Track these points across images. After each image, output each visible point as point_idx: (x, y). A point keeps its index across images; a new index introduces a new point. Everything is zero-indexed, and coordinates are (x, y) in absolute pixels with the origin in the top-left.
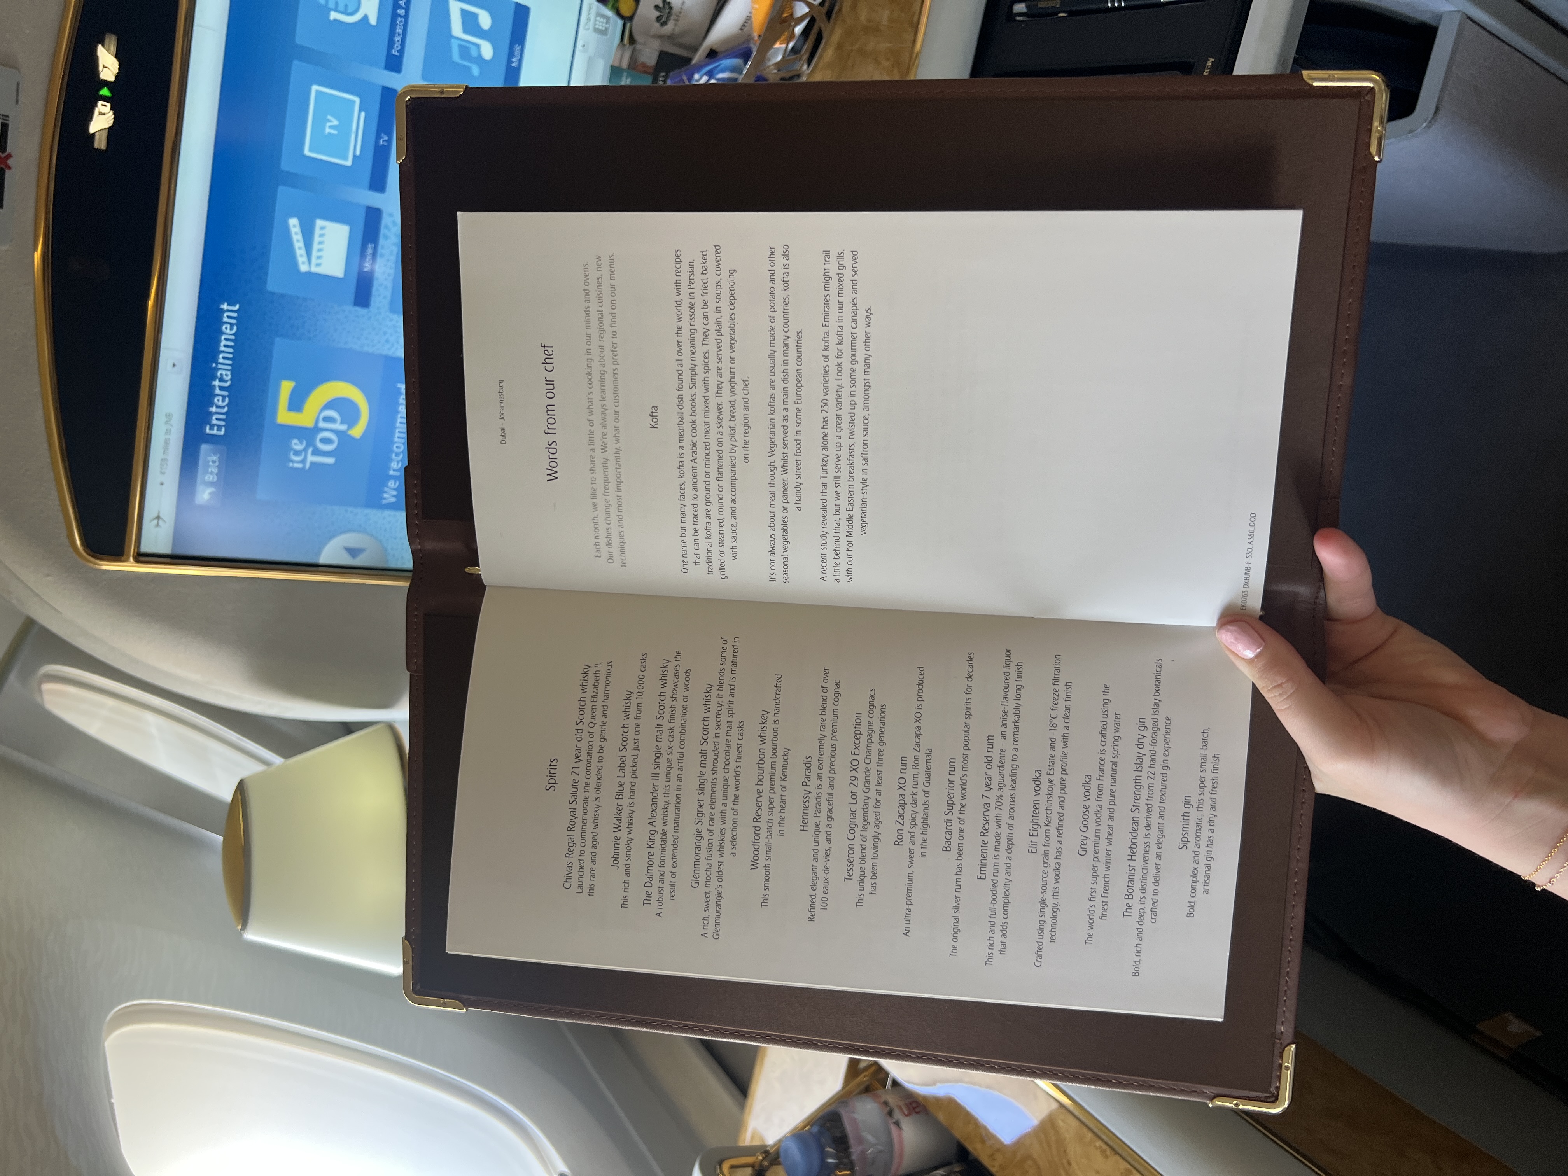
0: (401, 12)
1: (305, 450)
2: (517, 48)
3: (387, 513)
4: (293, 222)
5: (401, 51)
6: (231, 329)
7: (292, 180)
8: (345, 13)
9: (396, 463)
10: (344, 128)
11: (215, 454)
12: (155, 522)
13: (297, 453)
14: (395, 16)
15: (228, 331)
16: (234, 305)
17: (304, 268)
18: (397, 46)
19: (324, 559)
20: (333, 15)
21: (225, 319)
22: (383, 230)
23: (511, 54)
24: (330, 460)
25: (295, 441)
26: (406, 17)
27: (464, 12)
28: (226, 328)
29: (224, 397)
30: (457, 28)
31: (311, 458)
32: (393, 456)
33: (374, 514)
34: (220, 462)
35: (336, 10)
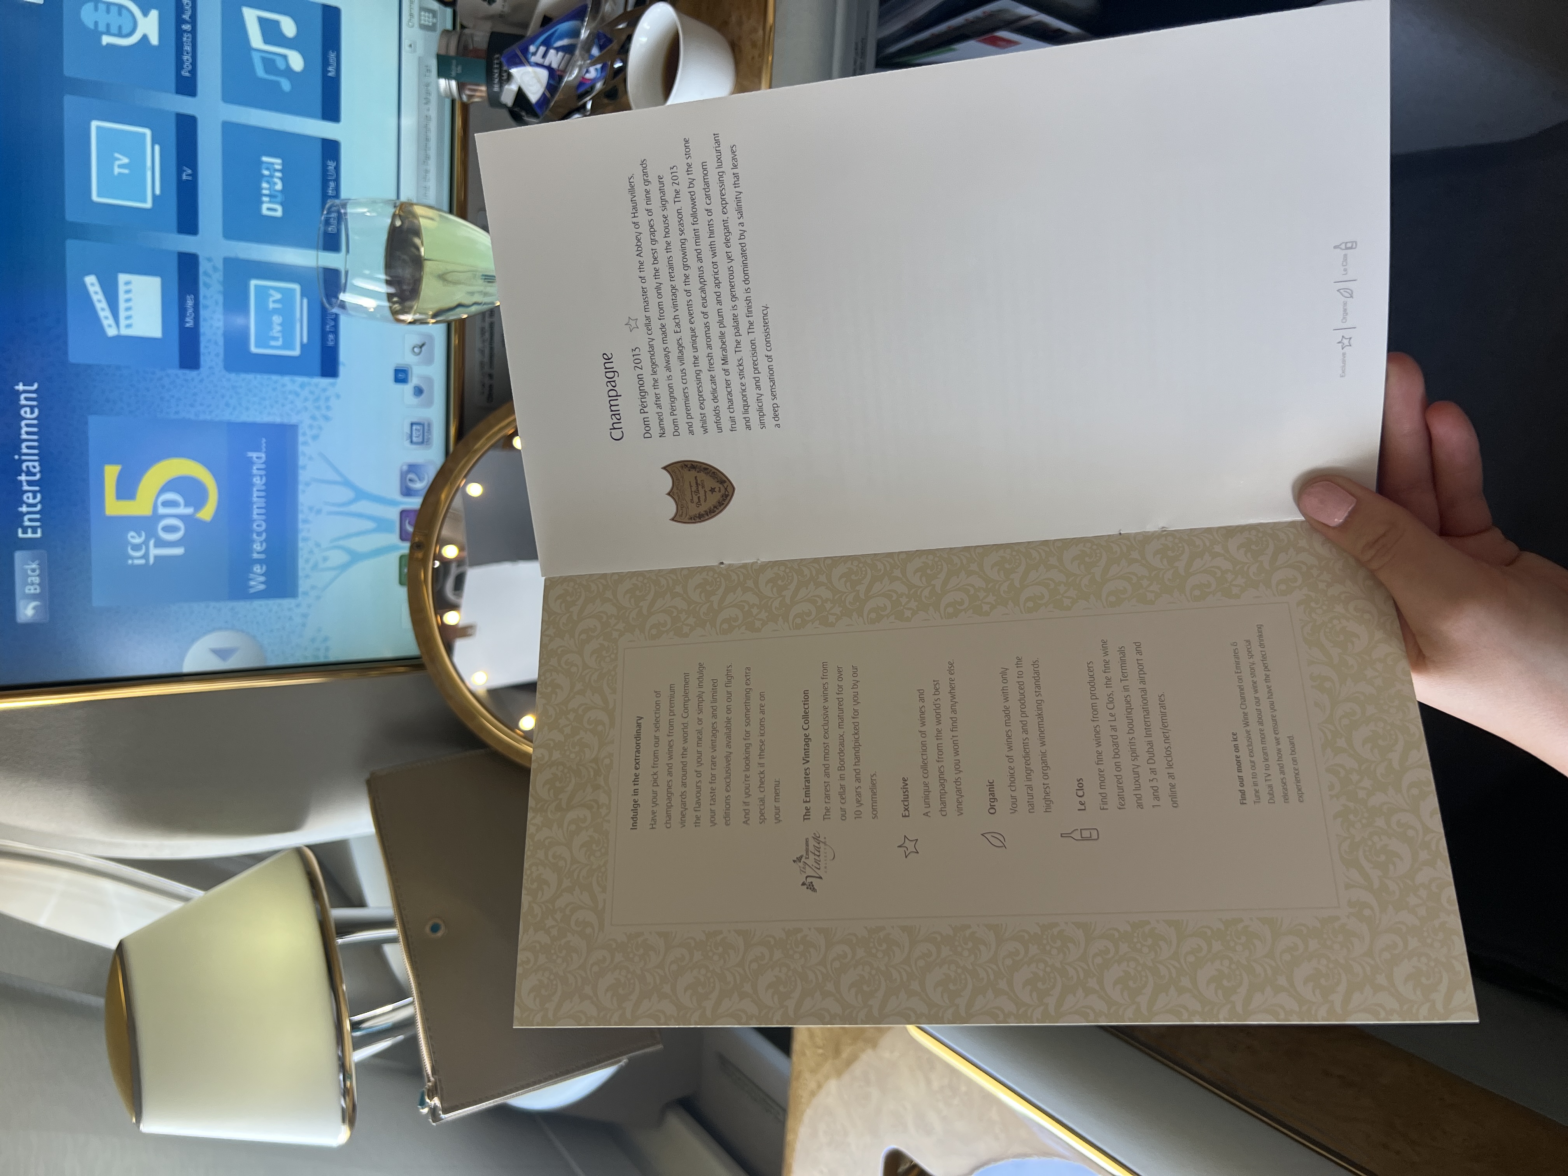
0: (186, 27)
1: (146, 543)
2: (332, 56)
3: (257, 603)
4: (91, 281)
5: (193, 71)
6: (32, 412)
7: (81, 231)
8: (120, 35)
9: (259, 544)
10: (136, 165)
11: (34, 560)
13: (136, 548)
14: (179, 33)
15: (28, 416)
16: (32, 385)
17: (111, 332)
18: (187, 65)
19: (190, 666)
20: (106, 40)
21: (23, 402)
22: (202, 278)
23: (325, 63)
24: (179, 551)
25: (132, 534)
26: (194, 32)
27: (262, 21)
28: (26, 412)
29: (34, 493)
30: (256, 39)
31: (154, 552)
32: (255, 536)
33: (242, 606)
34: (41, 569)
35: (108, 33)
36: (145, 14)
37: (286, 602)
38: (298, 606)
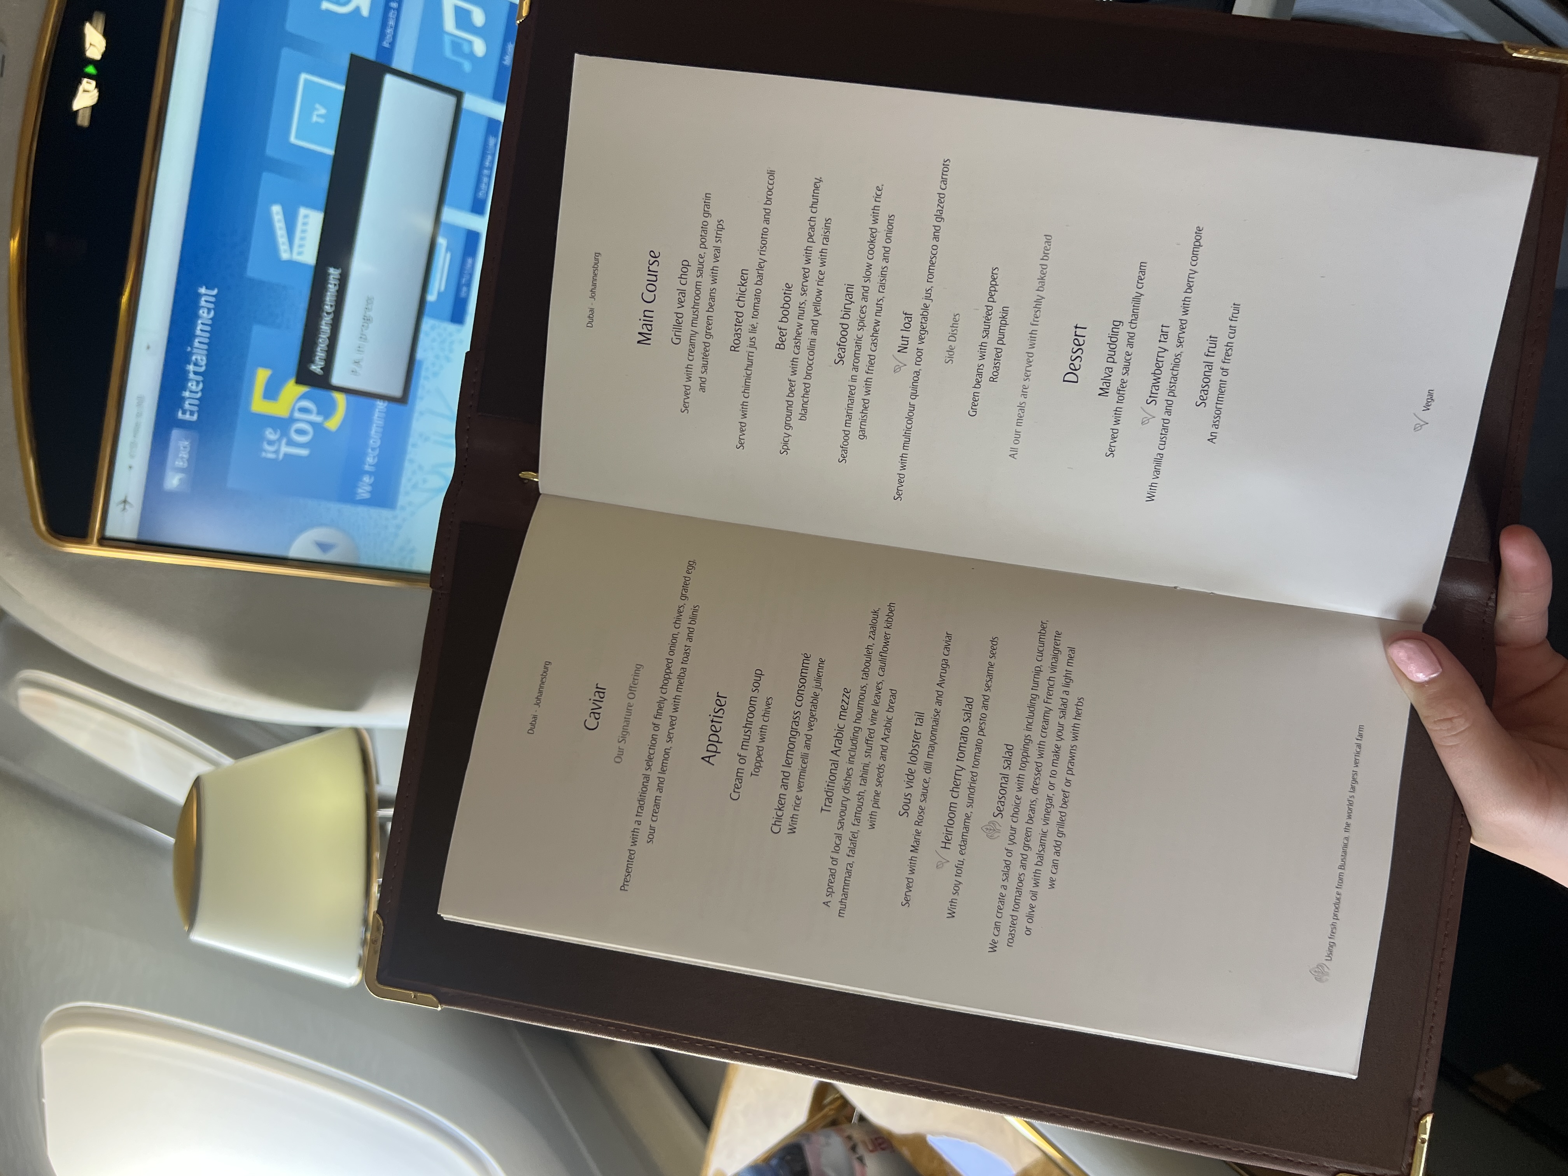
0: (394, 5)
2: (510, 47)
3: (361, 509)
4: (276, 210)
5: (393, 44)
6: (209, 313)
7: (277, 167)
8: (338, 4)
9: (372, 458)
11: (186, 439)
12: (122, 506)
13: (270, 443)
15: (205, 316)
16: (213, 289)
17: (285, 256)
18: (389, 38)
19: (294, 552)
20: (325, 5)
21: (203, 303)
23: (503, 52)
24: (304, 452)
25: (269, 430)
26: (399, 10)
27: (458, 9)
28: (203, 312)
29: (198, 383)
30: (449, 24)
31: (285, 449)
32: (370, 450)
33: (348, 510)
34: (191, 447)
37: (385, 513)
38: (395, 517)
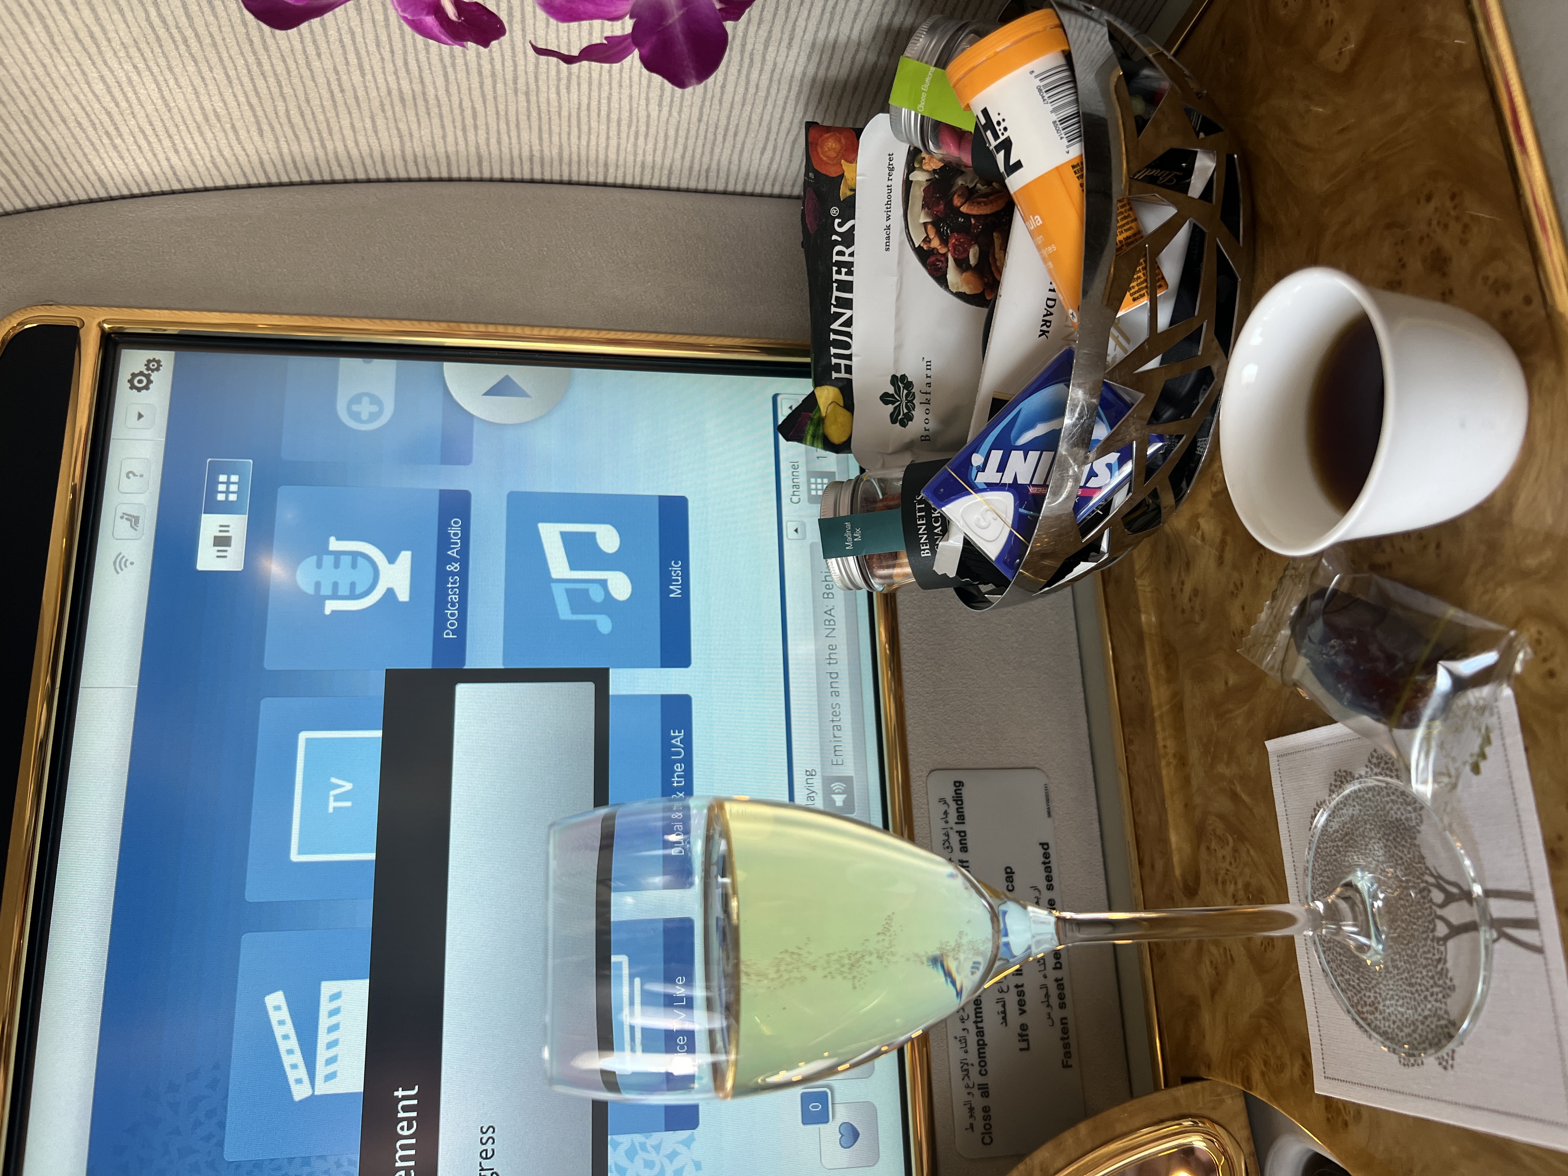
0: (454, 567)
2: (676, 568)
4: (275, 1000)
5: (461, 631)
7: (269, 917)
8: (353, 596)
14: (442, 576)
17: (300, 1092)
18: (452, 622)
20: (331, 606)
23: (665, 579)
26: (464, 574)
35: (335, 596)
36: (392, 559)
